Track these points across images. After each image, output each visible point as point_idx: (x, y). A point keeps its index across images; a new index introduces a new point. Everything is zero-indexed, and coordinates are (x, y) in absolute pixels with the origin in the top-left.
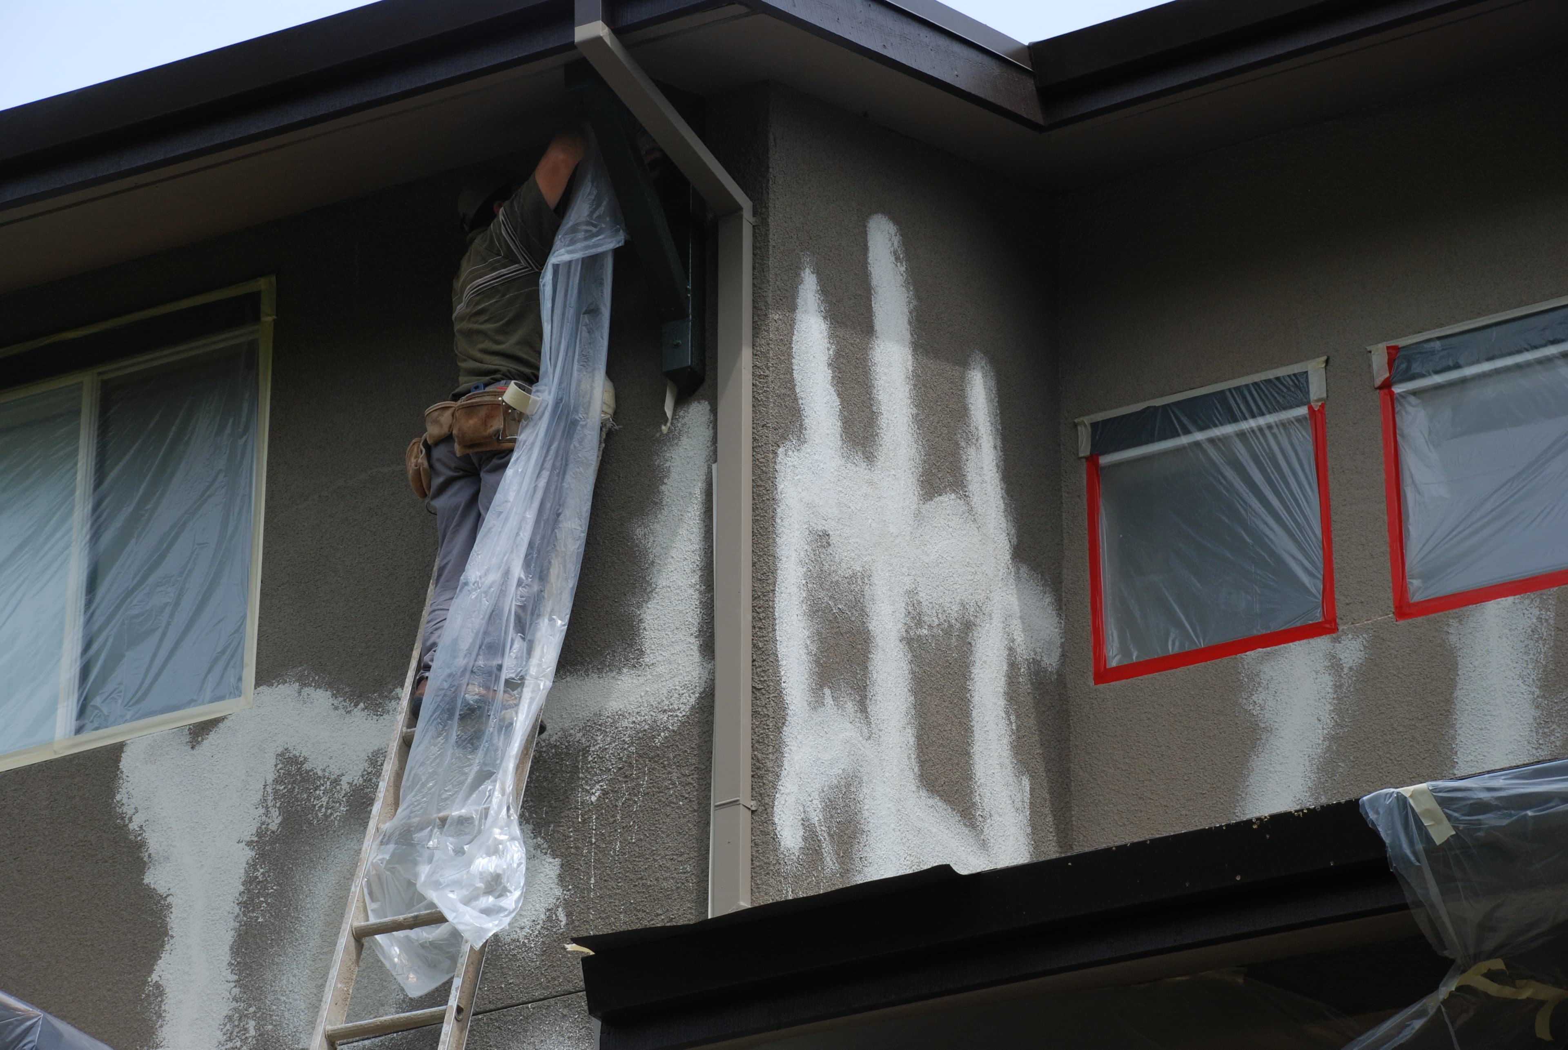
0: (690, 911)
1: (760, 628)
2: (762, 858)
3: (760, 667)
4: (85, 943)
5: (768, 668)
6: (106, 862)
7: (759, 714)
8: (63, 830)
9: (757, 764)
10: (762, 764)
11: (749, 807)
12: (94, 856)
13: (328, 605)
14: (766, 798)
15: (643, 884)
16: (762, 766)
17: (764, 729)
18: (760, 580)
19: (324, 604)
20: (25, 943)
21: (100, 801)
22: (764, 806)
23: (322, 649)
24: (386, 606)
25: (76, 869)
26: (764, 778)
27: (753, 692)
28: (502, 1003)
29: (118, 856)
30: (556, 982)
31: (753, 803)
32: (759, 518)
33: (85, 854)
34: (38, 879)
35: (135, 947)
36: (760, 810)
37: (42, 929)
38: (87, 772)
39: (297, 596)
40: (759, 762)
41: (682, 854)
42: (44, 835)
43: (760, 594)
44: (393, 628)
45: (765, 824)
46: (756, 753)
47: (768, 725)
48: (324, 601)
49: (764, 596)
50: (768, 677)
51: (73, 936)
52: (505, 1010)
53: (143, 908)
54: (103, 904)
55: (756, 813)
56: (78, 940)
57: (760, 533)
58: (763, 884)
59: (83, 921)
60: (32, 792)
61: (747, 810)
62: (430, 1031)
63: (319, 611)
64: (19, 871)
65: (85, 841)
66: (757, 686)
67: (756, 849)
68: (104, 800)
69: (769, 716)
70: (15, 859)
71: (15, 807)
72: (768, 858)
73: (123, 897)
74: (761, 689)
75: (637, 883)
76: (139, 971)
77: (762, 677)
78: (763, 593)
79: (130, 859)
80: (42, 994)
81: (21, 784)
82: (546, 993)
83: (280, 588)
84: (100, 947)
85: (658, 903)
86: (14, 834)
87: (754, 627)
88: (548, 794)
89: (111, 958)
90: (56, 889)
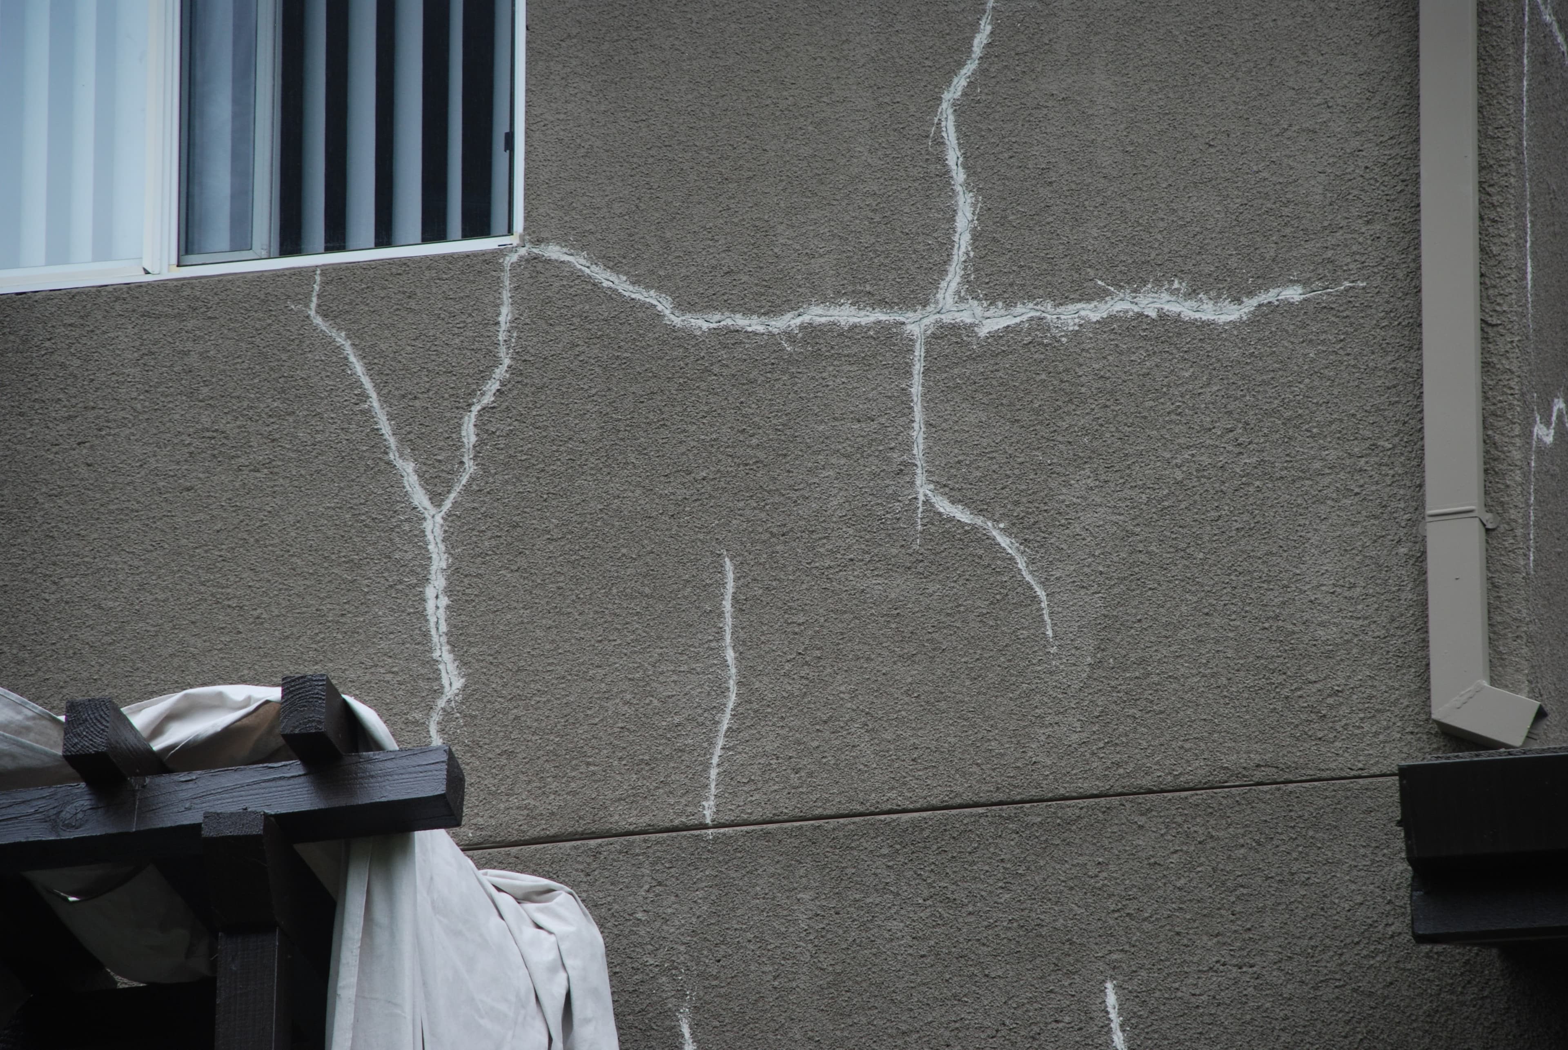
0: (1370, 683)
1: (1494, 221)
2: (1508, 611)
3: (1495, 287)
4: (226, 602)
5: (1511, 290)
6: (258, 471)
7: (1493, 367)
8: (170, 405)
9: (1493, 451)
10: (1503, 452)
11: (1485, 522)
12: (233, 457)
13: (658, 85)
14: (1512, 511)
15: (1278, 628)
16: (1503, 456)
17: (1504, 393)
18: (1492, 138)
19: (650, 83)
20: (109, 588)
21: (238, 366)
22: (1508, 524)
23: (651, 160)
24: (769, 102)
25: (201, 475)
26: (1507, 477)
27: (1482, 330)
28: (1019, 794)
29: (280, 463)
30: (1121, 771)
31: (1489, 516)
32: (1488, 29)
33: (216, 452)
34: (128, 484)
35: (323, 620)
36: (1502, 529)
37: (141, 569)
38: (209, 314)
39: (597, 63)
40: (1496, 448)
41: (1353, 586)
42: (135, 410)
43: (1492, 162)
44: (785, 142)
45: (1512, 555)
46: (1490, 432)
47: (1511, 388)
48: (649, 77)
49: (1501, 166)
50: (1511, 306)
51: (203, 589)
52: (1028, 805)
53: (333, 557)
54: (257, 541)
55: (1493, 533)
56: (212, 595)
57: (1490, 56)
58: (1511, 654)
59: (219, 565)
60: (104, 333)
61: (1482, 526)
62: (889, 824)
63: (640, 94)
64: (89, 465)
65: (216, 431)
66: (1489, 319)
67: (1496, 594)
68: (245, 365)
69: (1512, 373)
70: (79, 444)
71: (73, 355)
72: (1519, 612)
73: (293, 534)
74: (1497, 325)
75: (1267, 625)
76: (331, 661)
77: (1499, 304)
78: (1498, 160)
79: (303, 472)
80: (150, 678)
81: (82, 317)
82: (1103, 786)
83: (563, 44)
84: (255, 613)
85: (1308, 664)
86: (74, 401)
87: (1481, 218)
88: (1090, 457)
89: (277, 633)
90: (163, 504)
